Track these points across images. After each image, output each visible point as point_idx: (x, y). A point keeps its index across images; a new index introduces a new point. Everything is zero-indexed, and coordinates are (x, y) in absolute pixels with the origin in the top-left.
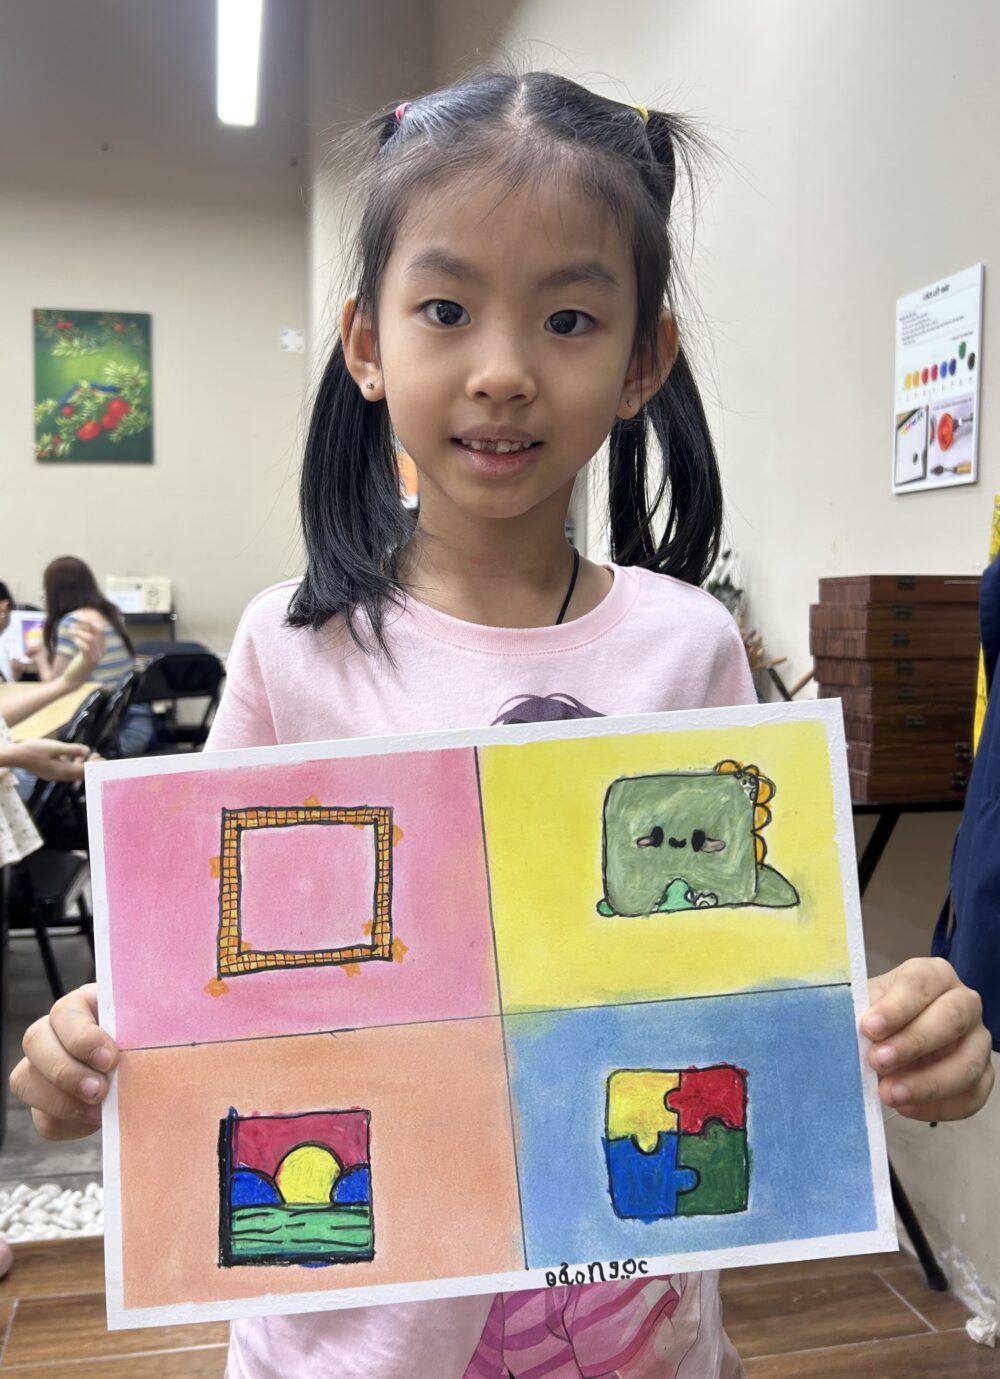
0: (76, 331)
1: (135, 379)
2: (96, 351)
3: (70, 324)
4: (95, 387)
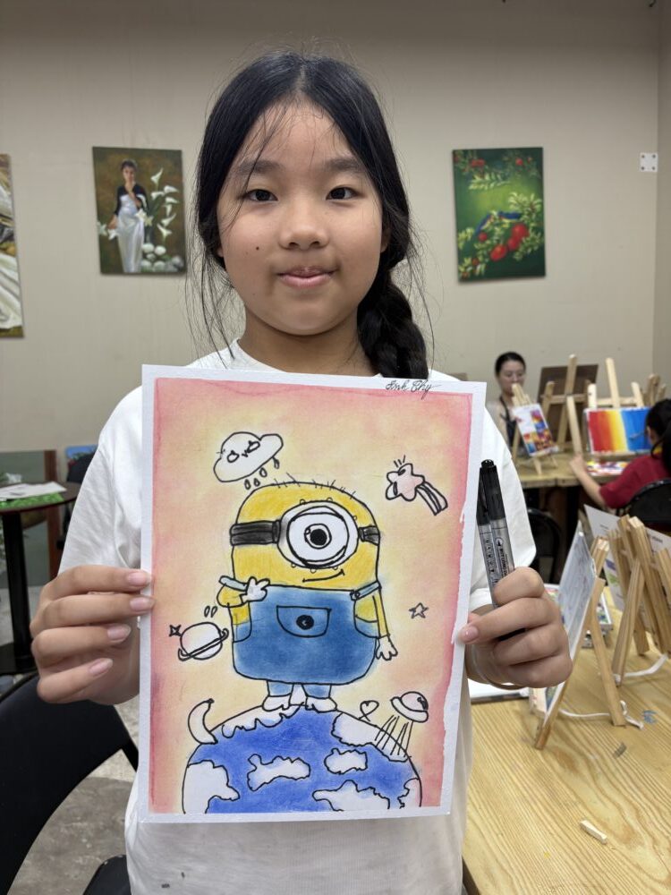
0: (487, 167)
1: (531, 205)
2: (503, 183)
3: (482, 161)
4: (502, 215)
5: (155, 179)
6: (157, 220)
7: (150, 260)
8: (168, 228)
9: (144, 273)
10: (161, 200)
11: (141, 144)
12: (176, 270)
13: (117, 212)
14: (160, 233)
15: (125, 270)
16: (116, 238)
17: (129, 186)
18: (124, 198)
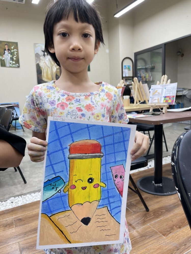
5: (12, 48)
6: (13, 56)
7: (11, 64)
8: (15, 58)
9: (10, 67)
10: (14, 52)
11: (9, 40)
12: (17, 67)
13: (4, 54)
14: (14, 59)
15: (6, 66)
16: (4, 60)
17: (7, 49)
18: (6, 51)
